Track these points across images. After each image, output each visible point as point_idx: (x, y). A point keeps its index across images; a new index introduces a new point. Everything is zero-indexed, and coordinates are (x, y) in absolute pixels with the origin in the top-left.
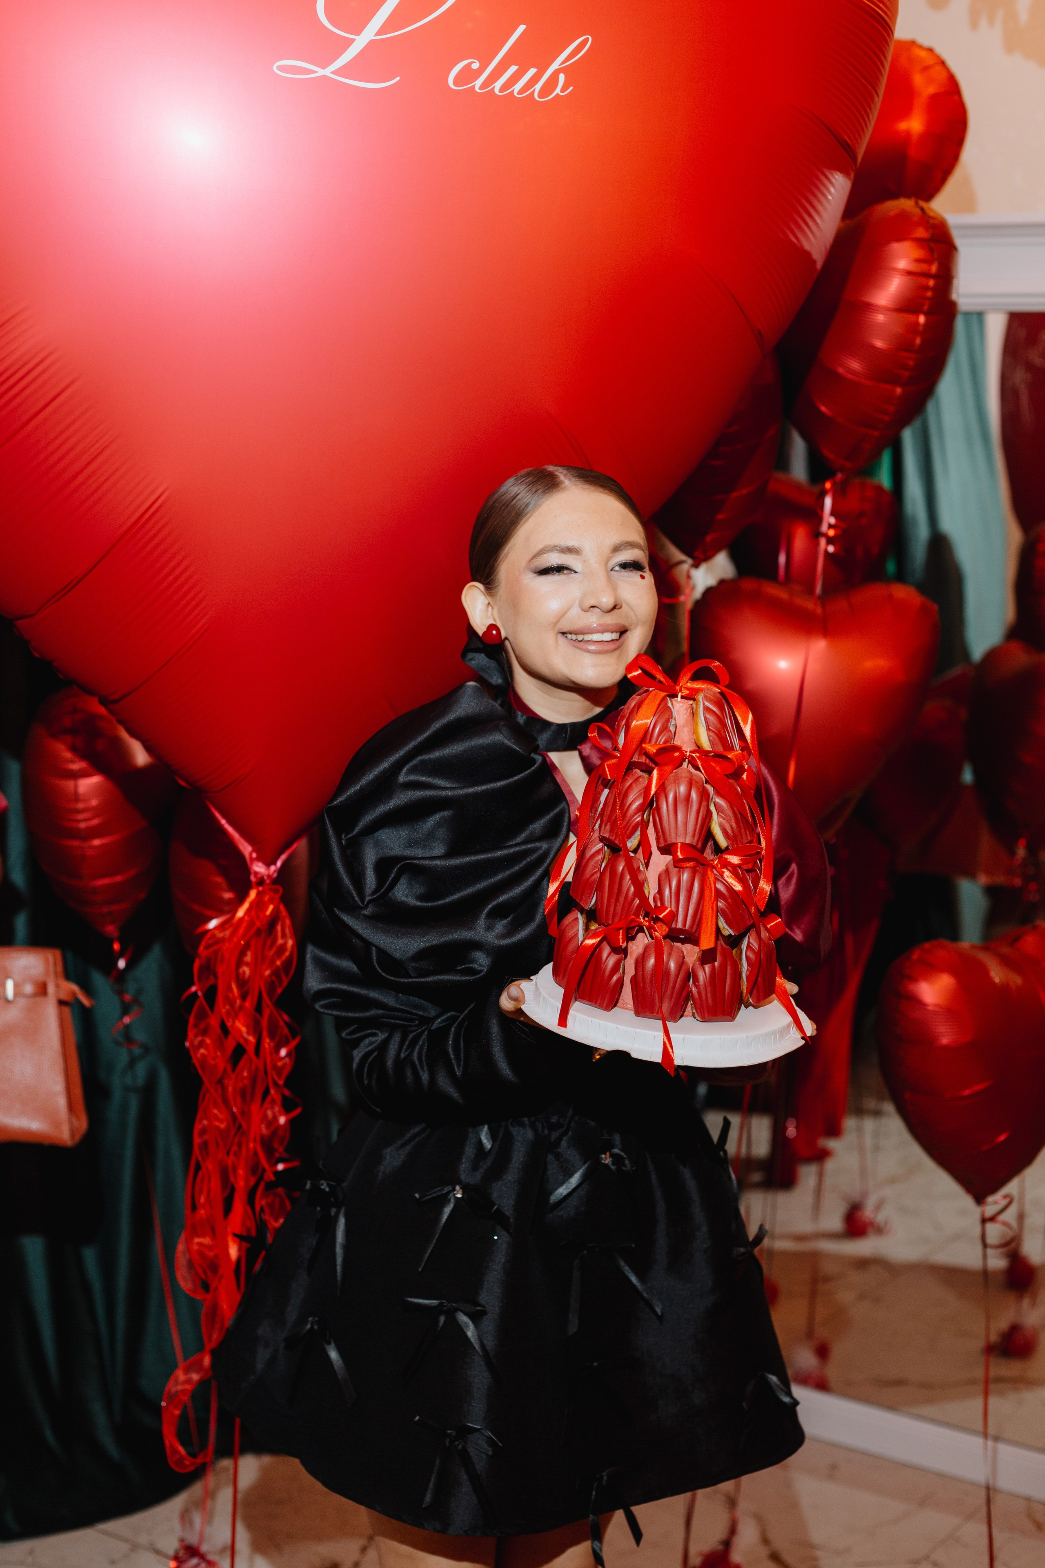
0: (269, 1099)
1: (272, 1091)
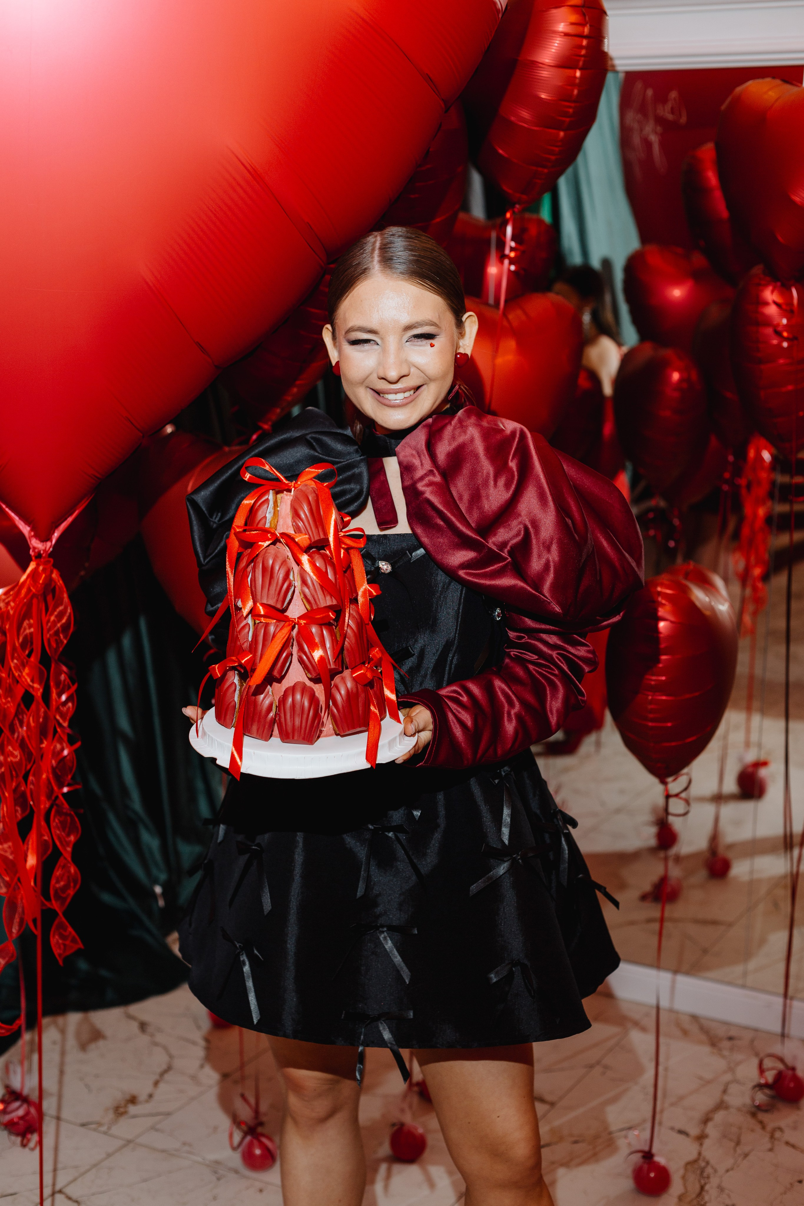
0: (57, 735)
1: (59, 730)
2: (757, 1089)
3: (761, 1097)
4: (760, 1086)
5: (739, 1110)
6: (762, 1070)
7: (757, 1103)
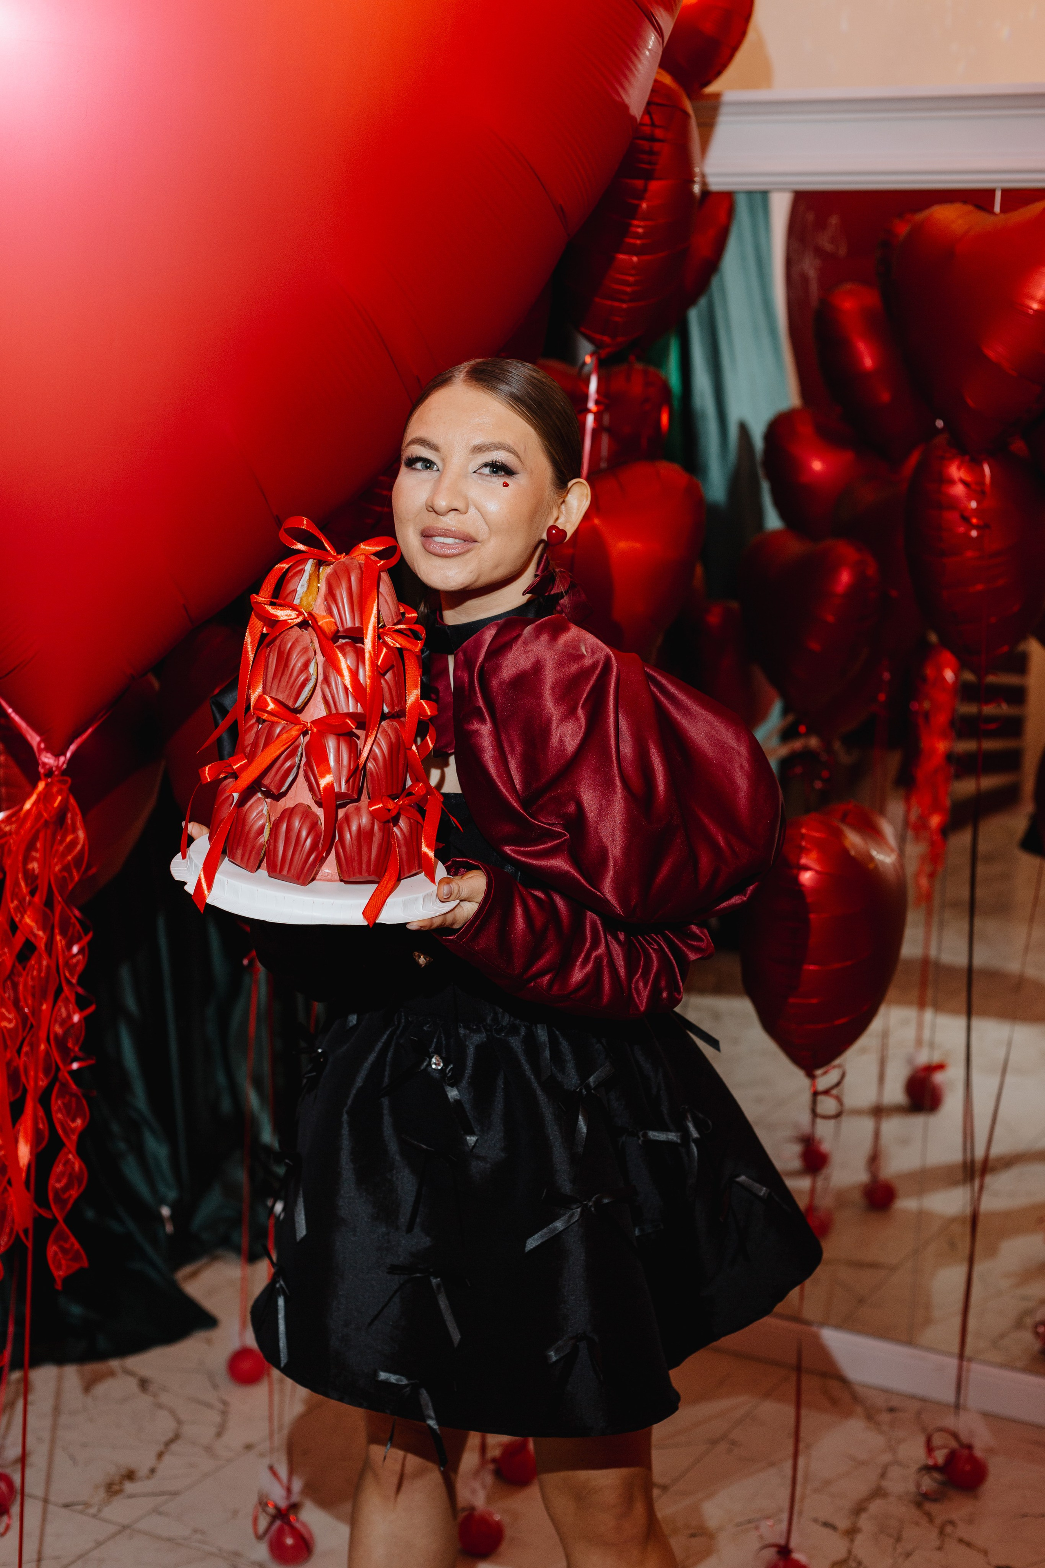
0: (62, 997)
1: (65, 990)
2: (924, 1472)
3: (928, 1483)
4: (927, 1469)
5: (900, 1498)
6: (930, 1449)
7: (924, 1489)
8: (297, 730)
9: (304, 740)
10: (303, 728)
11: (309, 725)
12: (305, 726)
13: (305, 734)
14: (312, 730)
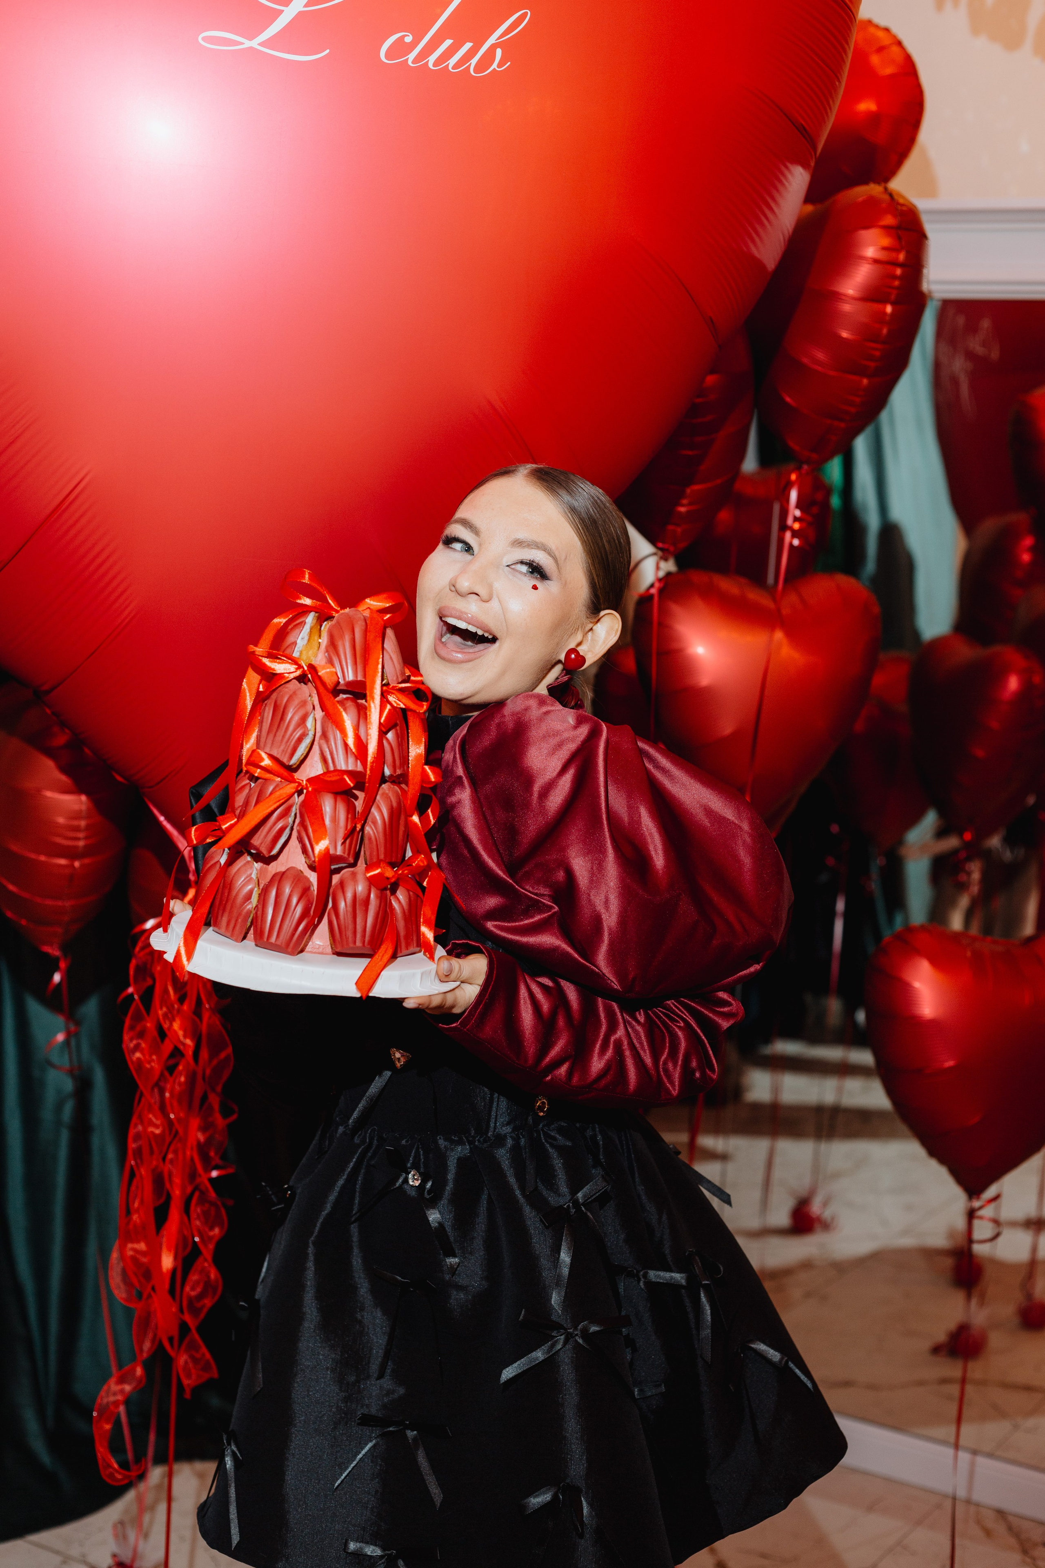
8: (291, 788)
9: (298, 800)
10: (298, 786)
11: (305, 782)
12: (300, 784)
13: (300, 793)
14: (307, 788)
